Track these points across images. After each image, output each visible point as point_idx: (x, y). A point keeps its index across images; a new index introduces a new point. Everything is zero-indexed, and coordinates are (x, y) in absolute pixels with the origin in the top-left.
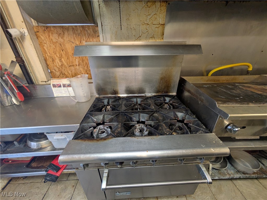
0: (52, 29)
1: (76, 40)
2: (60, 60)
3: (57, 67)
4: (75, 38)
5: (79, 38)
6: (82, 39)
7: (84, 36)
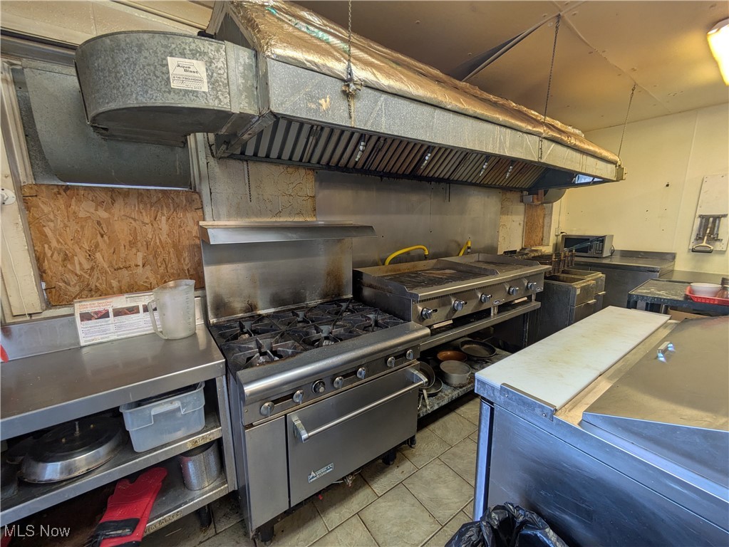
0: (82, 192)
1: (144, 214)
2: (90, 257)
3: (76, 274)
4: (143, 211)
5: (152, 211)
6: (159, 213)
7: (165, 208)
